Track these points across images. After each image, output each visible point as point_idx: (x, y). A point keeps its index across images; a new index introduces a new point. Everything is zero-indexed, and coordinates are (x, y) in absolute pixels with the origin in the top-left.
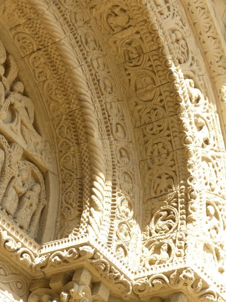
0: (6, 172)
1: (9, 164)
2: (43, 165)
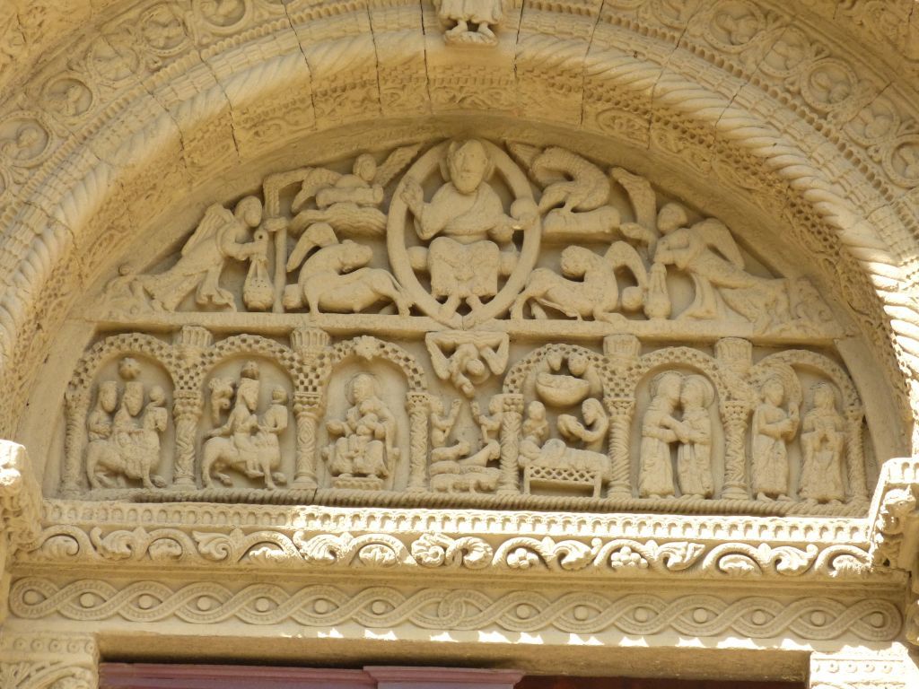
0: (727, 415)
1: (726, 394)
2: (816, 336)
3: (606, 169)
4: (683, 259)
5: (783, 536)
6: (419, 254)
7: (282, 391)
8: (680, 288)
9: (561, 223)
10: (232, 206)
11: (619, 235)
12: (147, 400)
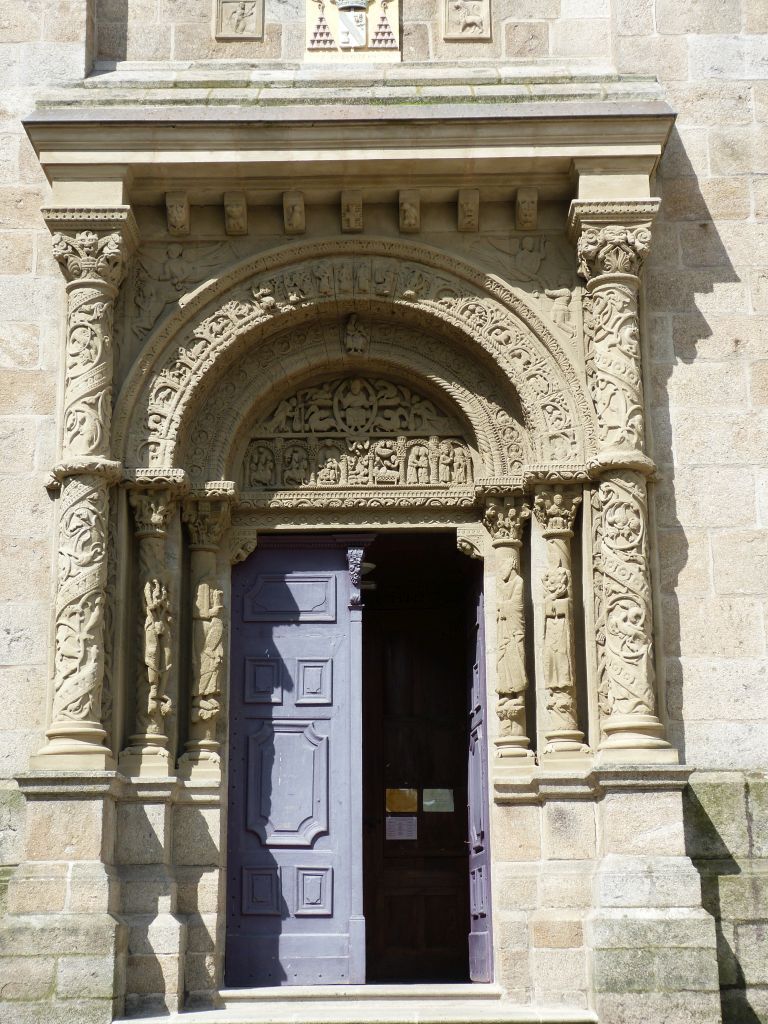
3: (396, 385)
4: (419, 412)
5: (448, 495)
6: (342, 413)
7: (305, 456)
8: (418, 420)
9: (383, 402)
10: (288, 400)
11: (400, 405)
12: (267, 460)
